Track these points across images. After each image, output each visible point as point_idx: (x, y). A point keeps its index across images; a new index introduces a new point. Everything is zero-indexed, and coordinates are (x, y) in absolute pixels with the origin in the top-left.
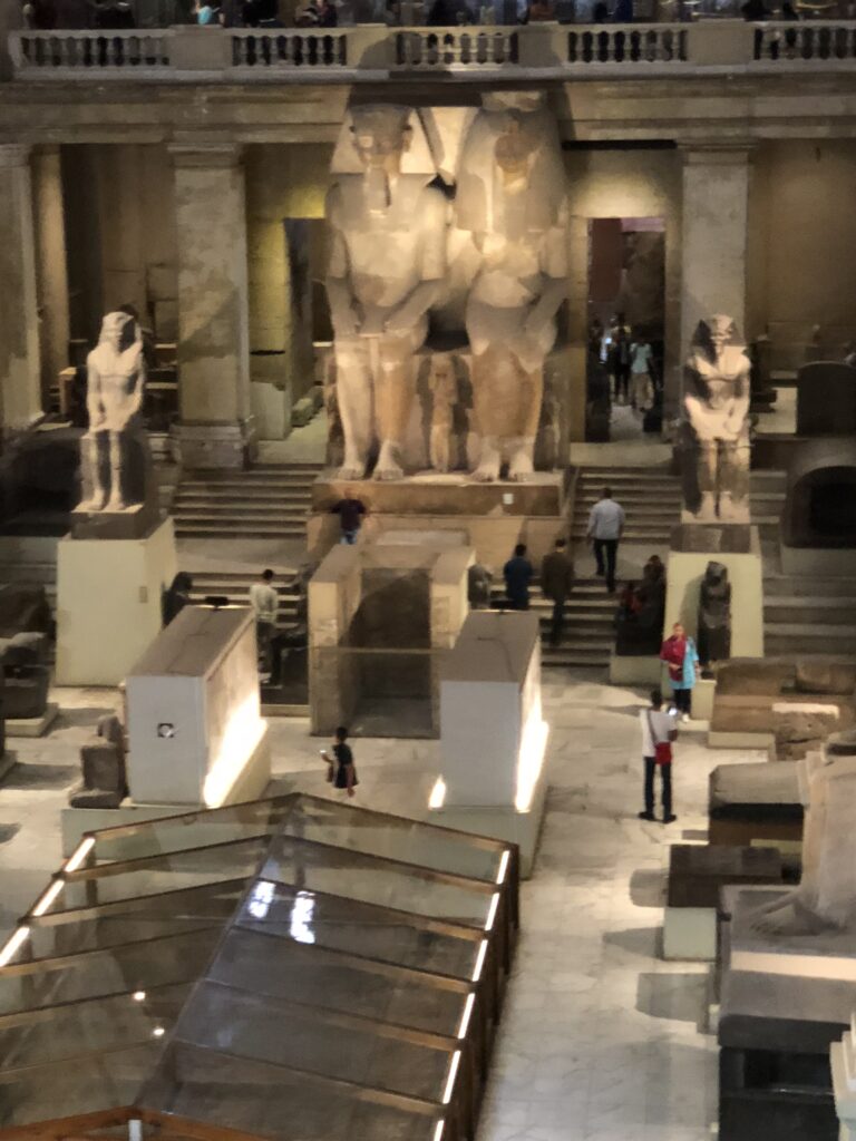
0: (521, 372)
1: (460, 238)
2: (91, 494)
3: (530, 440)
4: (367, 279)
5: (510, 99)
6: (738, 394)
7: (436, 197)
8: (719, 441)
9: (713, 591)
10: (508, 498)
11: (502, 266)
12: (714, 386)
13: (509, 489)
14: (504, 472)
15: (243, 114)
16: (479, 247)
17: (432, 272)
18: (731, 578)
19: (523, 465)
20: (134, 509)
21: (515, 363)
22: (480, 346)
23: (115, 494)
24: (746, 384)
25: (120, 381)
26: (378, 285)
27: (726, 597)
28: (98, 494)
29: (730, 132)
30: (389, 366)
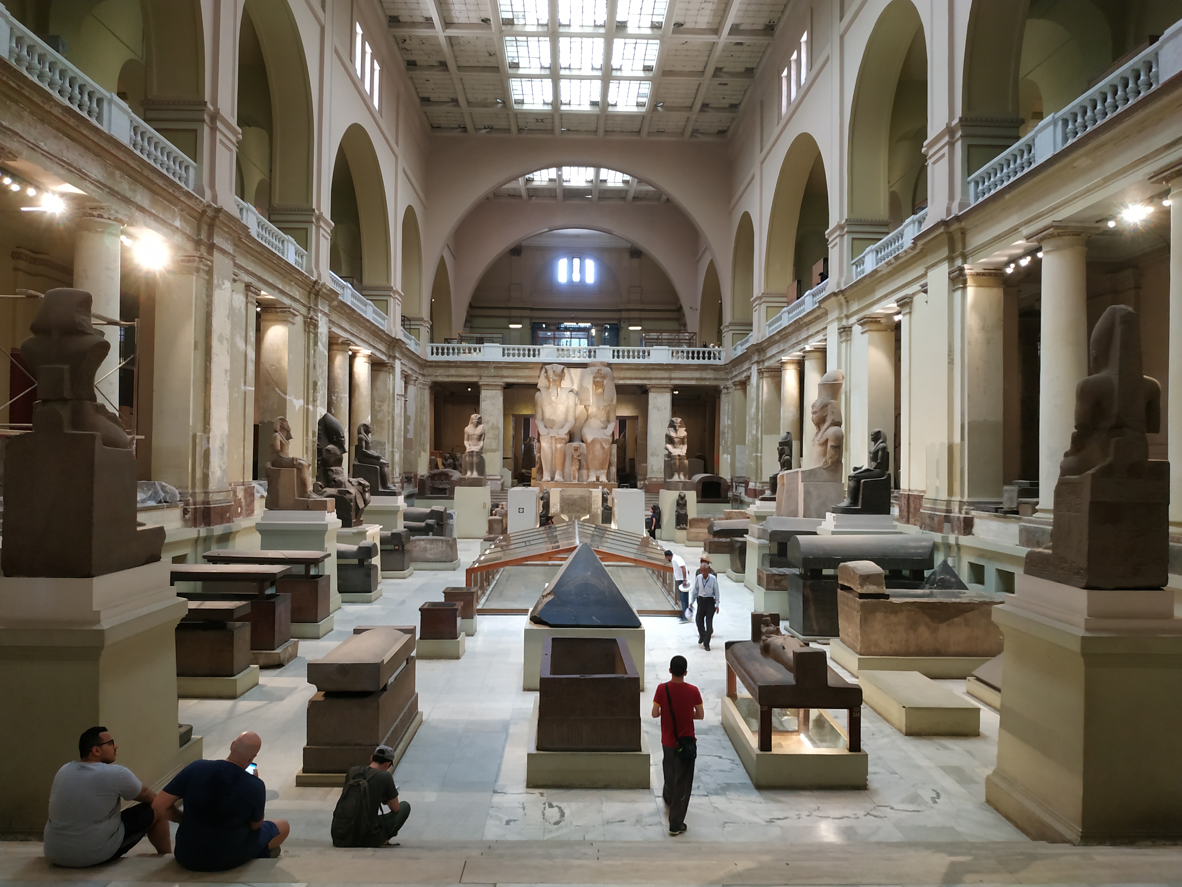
0: (603, 448)
1: (581, 407)
3: (606, 471)
4: (550, 420)
6: (683, 444)
7: (572, 395)
8: (679, 455)
9: (681, 502)
12: (676, 440)
13: (600, 485)
14: (598, 479)
15: (505, 372)
16: (587, 410)
18: (687, 498)
19: (603, 478)
21: (601, 445)
22: (589, 439)
23: (475, 472)
24: (686, 440)
25: (476, 437)
27: (685, 505)
28: (469, 473)
29: (664, 382)
30: (559, 446)
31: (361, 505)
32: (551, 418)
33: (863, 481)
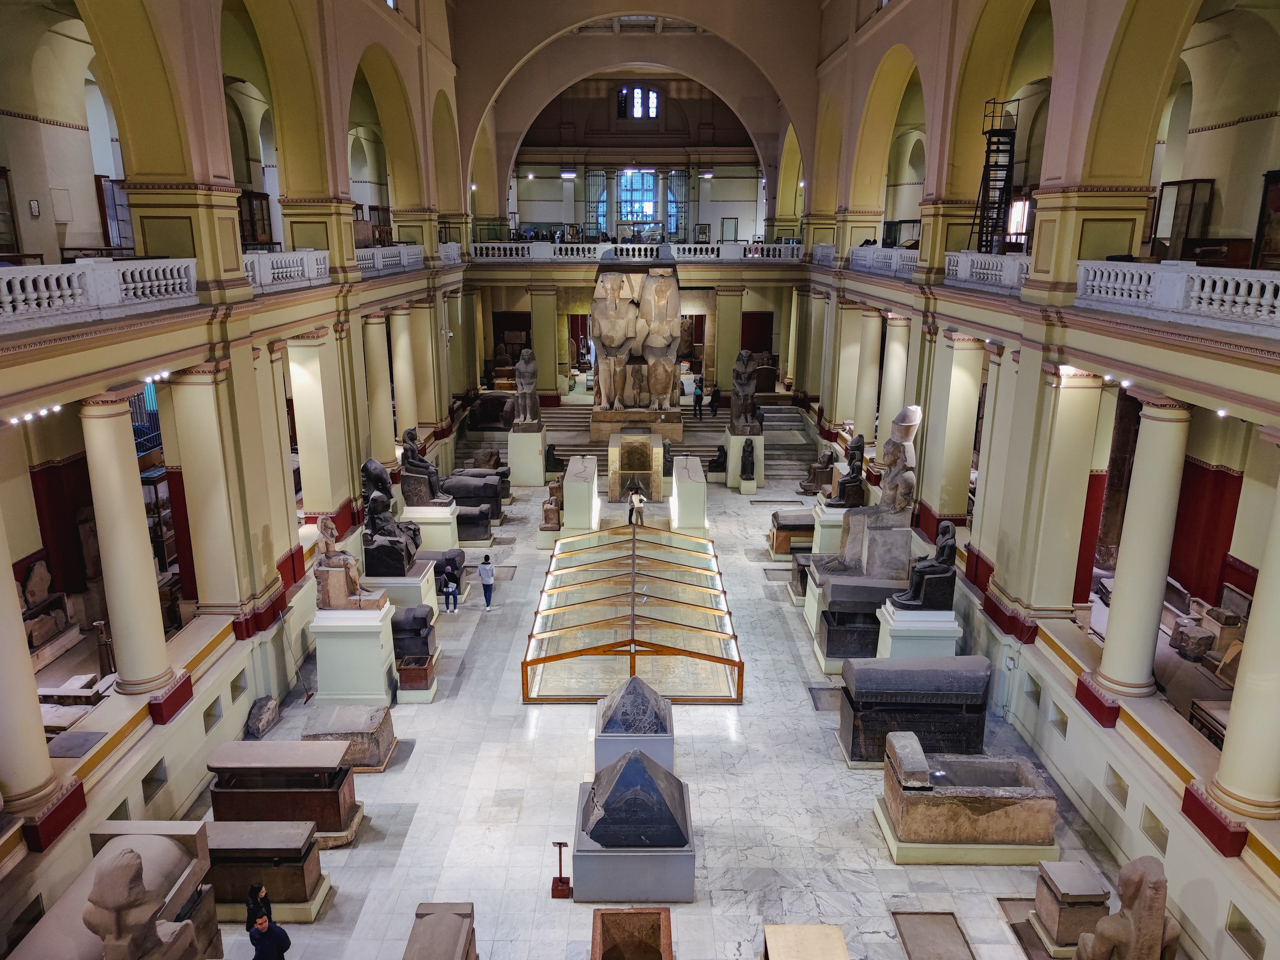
0: (666, 371)
1: (641, 322)
2: (519, 417)
3: (669, 396)
4: (608, 337)
5: (660, 271)
7: (633, 307)
9: (747, 449)
10: (663, 417)
11: (658, 332)
13: (663, 413)
14: (660, 408)
16: (649, 326)
17: (631, 335)
18: (754, 444)
19: (666, 405)
20: (536, 421)
22: (651, 361)
23: (528, 416)
26: (612, 339)
27: (752, 450)
28: (522, 416)
29: (734, 284)
30: (618, 369)
31: (412, 548)
32: (610, 334)
33: (927, 577)
